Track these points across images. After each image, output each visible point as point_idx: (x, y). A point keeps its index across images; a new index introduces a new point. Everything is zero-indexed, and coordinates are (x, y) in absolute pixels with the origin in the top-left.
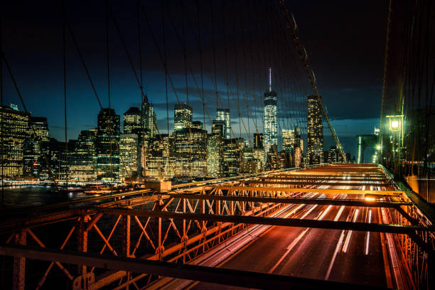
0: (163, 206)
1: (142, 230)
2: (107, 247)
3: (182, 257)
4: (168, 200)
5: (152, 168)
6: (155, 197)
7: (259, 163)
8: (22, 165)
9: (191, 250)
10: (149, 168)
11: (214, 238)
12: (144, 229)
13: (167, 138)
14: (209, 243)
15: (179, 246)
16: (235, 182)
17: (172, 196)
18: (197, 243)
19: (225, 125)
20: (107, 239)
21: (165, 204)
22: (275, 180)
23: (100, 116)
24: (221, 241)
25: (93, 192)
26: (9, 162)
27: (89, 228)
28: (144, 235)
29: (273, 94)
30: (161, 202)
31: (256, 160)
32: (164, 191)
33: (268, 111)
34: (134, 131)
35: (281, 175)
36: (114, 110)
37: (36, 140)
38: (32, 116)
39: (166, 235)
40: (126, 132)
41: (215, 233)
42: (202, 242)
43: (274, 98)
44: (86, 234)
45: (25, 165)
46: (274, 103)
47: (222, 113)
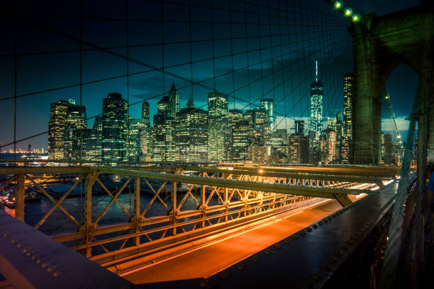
29: (320, 84)
33: (314, 100)
37: (71, 127)
43: (321, 89)
46: (320, 93)
47: (266, 103)
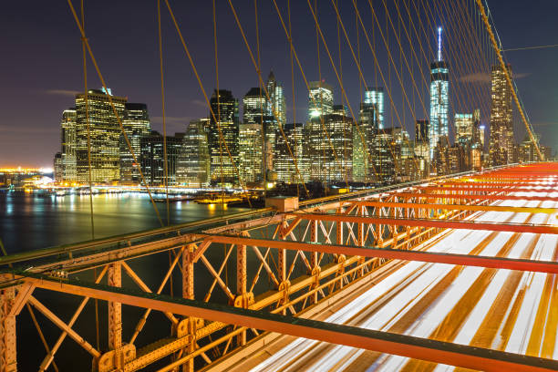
0: (288, 229)
1: (262, 261)
2: (218, 284)
3: (313, 295)
4: (294, 221)
5: (282, 170)
6: (278, 219)
7: (422, 162)
8: (118, 166)
9: (325, 285)
10: (278, 170)
11: (355, 269)
12: (264, 260)
13: (300, 129)
14: (348, 276)
15: (309, 281)
16: (384, 195)
17: (300, 216)
18: (332, 276)
19: (377, 109)
20: (217, 272)
21: (291, 227)
22: (439, 192)
23: (214, 100)
24: (365, 273)
25: (206, 201)
26: (103, 163)
27: (195, 260)
28: (264, 268)
29: (443, 65)
30: (286, 224)
31: (419, 157)
32: (289, 210)
33: (435, 89)
34: (257, 120)
35: (447, 183)
36: (230, 92)
37: (135, 133)
38: (128, 102)
39: (293, 267)
40: (246, 122)
41: (356, 263)
42: (339, 274)
43: (445, 71)
44: (191, 267)
45: (122, 166)
46: (444, 78)
47: (373, 93)
